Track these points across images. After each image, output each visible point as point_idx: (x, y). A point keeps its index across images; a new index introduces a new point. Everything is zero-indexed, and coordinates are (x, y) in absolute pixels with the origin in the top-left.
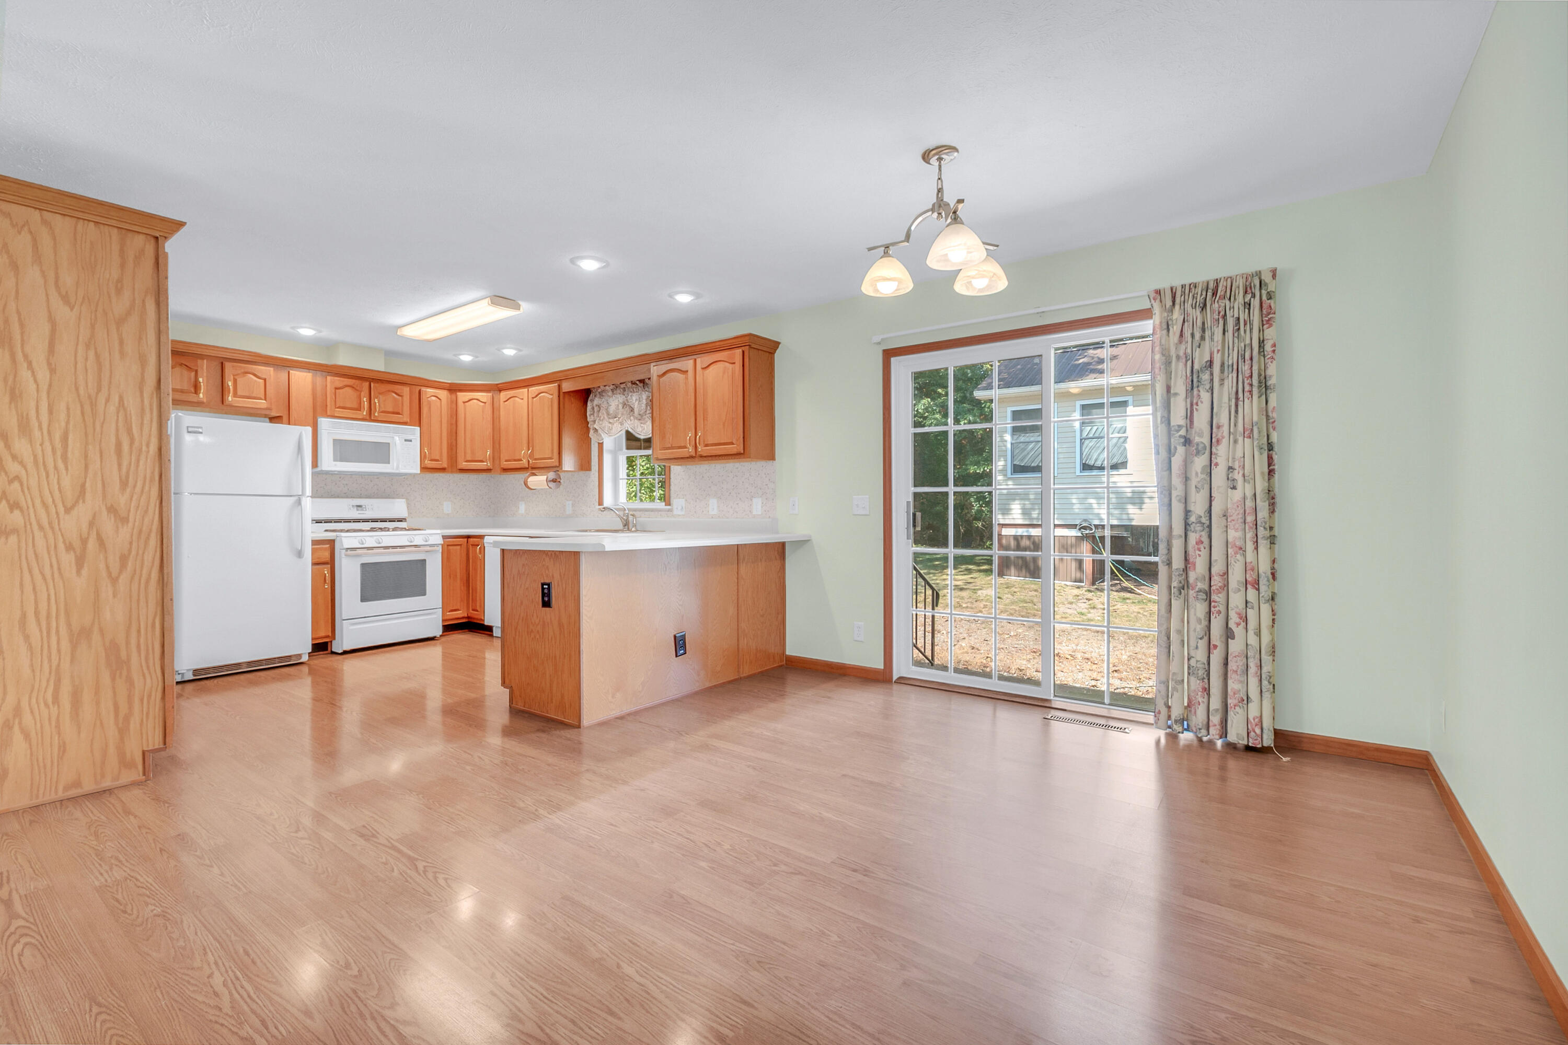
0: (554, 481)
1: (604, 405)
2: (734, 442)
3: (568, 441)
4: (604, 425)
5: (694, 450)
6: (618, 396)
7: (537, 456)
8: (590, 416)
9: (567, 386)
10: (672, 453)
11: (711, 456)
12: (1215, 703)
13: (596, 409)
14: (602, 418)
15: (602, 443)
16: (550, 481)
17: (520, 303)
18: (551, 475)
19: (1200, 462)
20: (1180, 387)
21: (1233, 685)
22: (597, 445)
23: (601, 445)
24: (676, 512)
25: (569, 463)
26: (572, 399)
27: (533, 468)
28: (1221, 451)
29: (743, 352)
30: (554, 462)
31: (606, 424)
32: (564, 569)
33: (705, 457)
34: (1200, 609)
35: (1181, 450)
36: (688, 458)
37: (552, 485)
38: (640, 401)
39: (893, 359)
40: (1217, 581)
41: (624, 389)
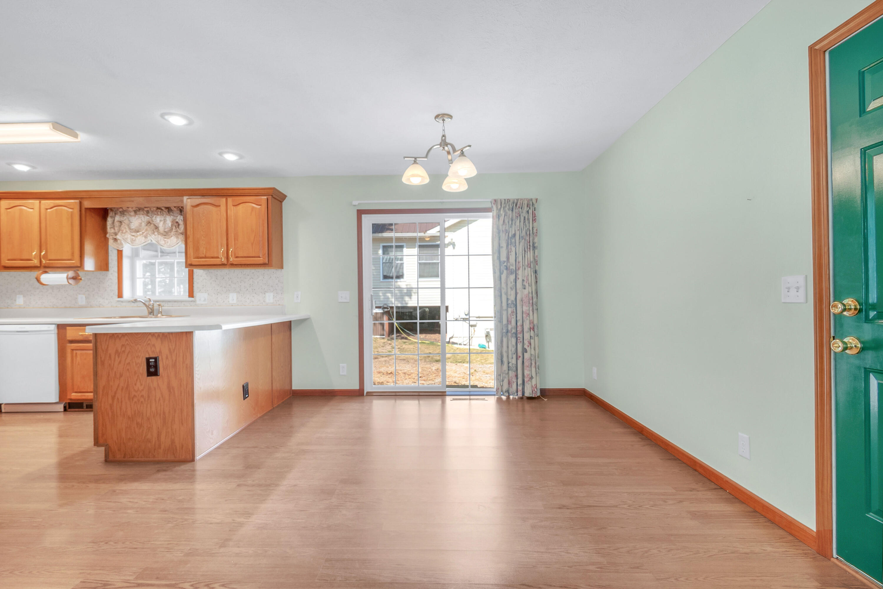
0: (74, 278)
1: (127, 222)
2: (261, 256)
3: (89, 247)
4: (126, 237)
5: (226, 260)
6: (142, 216)
7: (50, 258)
8: (111, 228)
9: (87, 204)
10: (206, 261)
11: (241, 265)
12: (520, 381)
13: (117, 224)
14: (124, 231)
15: (121, 251)
16: (71, 278)
17: (78, 132)
18: (71, 274)
19: (512, 277)
20: (504, 244)
21: (526, 372)
22: (116, 252)
23: (120, 253)
24: (198, 302)
25: (89, 264)
26: (93, 214)
27: (45, 267)
28: (520, 272)
29: (267, 199)
30: (75, 262)
31: (128, 236)
32: (174, 347)
33: (236, 265)
34: (514, 341)
35: (505, 272)
36: (220, 265)
37: (71, 281)
38: (165, 222)
39: (363, 216)
40: (519, 329)
41: (148, 212)
